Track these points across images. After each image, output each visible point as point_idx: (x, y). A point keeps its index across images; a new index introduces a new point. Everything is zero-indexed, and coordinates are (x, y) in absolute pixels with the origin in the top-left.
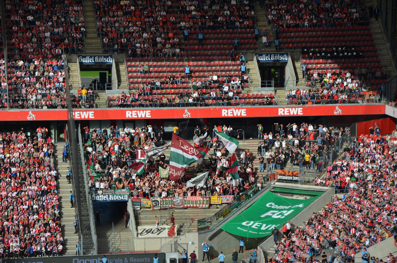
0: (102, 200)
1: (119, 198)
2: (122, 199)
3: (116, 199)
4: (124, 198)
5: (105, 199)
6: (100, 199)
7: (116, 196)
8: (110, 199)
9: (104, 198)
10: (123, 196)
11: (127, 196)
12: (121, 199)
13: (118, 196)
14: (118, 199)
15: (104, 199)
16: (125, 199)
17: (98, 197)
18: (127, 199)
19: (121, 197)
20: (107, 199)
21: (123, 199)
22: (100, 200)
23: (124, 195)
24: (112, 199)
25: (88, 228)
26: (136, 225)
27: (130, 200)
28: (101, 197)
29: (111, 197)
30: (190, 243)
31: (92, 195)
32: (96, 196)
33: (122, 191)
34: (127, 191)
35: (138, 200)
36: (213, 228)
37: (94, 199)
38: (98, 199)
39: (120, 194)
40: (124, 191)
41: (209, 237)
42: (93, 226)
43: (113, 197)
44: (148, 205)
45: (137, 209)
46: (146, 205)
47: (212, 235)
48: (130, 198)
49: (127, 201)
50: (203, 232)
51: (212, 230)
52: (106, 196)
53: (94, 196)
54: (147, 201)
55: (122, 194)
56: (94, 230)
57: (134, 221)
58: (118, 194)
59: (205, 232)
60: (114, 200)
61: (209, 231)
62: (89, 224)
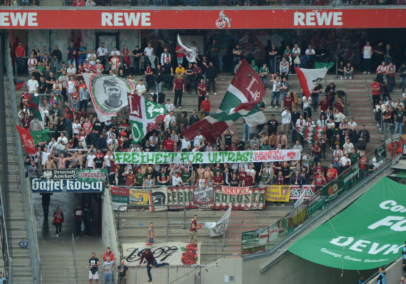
0: (52, 189)
1: (85, 187)
2: (91, 189)
3: (80, 188)
4: (95, 186)
5: (58, 187)
6: (48, 187)
7: (80, 183)
8: (68, 188)
9: (56, 185)
10: (93, 184)
11: (101, 183)
12: (89, 188)
13: (83, 183)
14: (83, 188)
15: (56, 188)
16: (97, 188)
17: (45, 183)
18: (101, 189)
19: (89, 185)
20: (62, 188)
21: (93, 188)
22: (48, 189)
23: (95, 181)
24: (72, 188)
25: (24, 245)
26: (118, 241)
27: (107, 191)
28: (50, 184)
29: (70, 183)
30: (227, 279)
31: (31, 179)
32: (39, 181)
33: (91, 172)
34: (103, 174)
35: (124, 192)
36: (272, 249)
37: (35, 187)
38: (43, 188)
39: (88, 179)
40: (96, 173)
41: (265, 268)
42: (33, 240)
43: (74, 184)
44: (142, 201)
45: (122, 209)
46: (139, 201)
47: (270, 264)
48: (107, 187)
49: (102, 193)
50: (252, 257)
51: (270, 252)
52: (59, 182)
53: (36, 181)
54: (141, 194)
55: (91, 178)
56: (35, 249)
57: (115, 232)
58: (83, 178)
59: (256, 257)
60: (75, 189)
61: (265, 255)
62: (25, 237)
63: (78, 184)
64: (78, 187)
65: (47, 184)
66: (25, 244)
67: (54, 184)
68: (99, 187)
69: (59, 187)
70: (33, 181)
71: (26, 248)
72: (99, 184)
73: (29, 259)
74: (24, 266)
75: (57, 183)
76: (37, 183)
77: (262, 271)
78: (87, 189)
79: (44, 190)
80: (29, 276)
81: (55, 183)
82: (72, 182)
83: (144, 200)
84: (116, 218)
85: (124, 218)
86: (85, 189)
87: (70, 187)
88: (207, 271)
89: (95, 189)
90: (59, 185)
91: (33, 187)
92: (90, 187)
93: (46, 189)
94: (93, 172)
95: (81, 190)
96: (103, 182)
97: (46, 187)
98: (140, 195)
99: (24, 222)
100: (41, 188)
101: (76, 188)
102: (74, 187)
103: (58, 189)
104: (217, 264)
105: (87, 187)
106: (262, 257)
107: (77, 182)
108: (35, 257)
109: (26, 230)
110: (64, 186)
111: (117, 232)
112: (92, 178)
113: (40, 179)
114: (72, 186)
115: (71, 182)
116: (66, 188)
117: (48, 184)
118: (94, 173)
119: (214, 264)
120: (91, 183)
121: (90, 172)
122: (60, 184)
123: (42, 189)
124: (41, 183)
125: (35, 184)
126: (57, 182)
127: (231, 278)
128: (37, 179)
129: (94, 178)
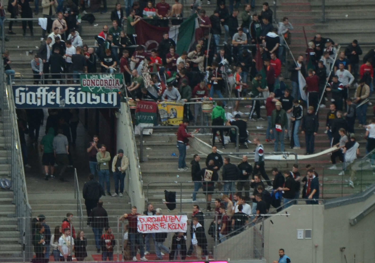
0: (44, 104)
1: (92, 100)
2: (100, 104)
3: (84, 101)
4: (106, 99)
5: (52, 100)
6: (39, 101)
7: (84, 94)
8: (67, 102)
9: (50, 98)
10: (103, 95)
11: (115, 94)
12: (98, 101)
13: (89, 95)
14: (89, 102)
15: (49, 102)
16: (110, 102)
17: (33, 94)
18: (115, 104)
19: (98, 98)
20: (58, 102)
21: (103, 101)
22: (39, 104)
23: (106, 92)
24: (73, 102)
25: (5, 184)
26: (142, 179)
27: (124, 107)
28: (41, 95)
29: (70, 95)
30: (301, 235)
31: (14, 88)
32: (26, 92)
33: (101, 78)
34: (117, 80)
35: (149, 107)
36: (366, 192)
37: (20, 101)
38: (31, 101)
39: (97, 89)
40: (108, 80)
41: (357, 218)
42: (19, 178)
43: (75, 96)
44: (175, 117)
45: (147, 132)
46: (172, 117)
47: (365, 212)
48: (125, 101)
49: (116, 109)
50: (338, 203)
51: (364, 196)
52: (54, 93)
53: (21, 91)
54: (173, 107)
55: (101, 87)
56: (23, 191)
57: (137, 166)
58: (89, 87)
59: (344, 202)
60: (77, 104)
61: (357, 199)
62: (7, 173)
63: (81, 95)
64: (81, 100)
65: (36, 95)
66: (7, 183)
67: (47, 95)
68: (112, 100)
69: (54, 100)
70: (17, 91)
71: (8, 189)
72: (112, 96)
73: (14, 206)
74: (6, 216)
75: (51, 95)
76: (23, 94)
77: (352, 223)
78: (94, 103)
79: (33, 104)
80: (14, 230)
81: (49, 95)
82: (73, 93)
83: (178, 116)
84: (138, 146)
85: (149, 146)
86: (91, 103)
87: (70, 100)
88: (272, 223)
89: (106, 103)
90: (54, 98)
91: (17, 100)
92: (100, 99)
93: (35, 103)
94: (103, 79)
95: (86, 104)
96: (117, 92)
97: (36, 101)
98: (172, 109)
99: (5, 151)
100: (28, 102)
101: (79, 102)
102: (76, 100)
103: (53, 103)
104: (286, 213)
105: (95, 100)
106: (351, 203)
107: (81, 92)
108: (23, 203)
109: (7, 163)
110: (61, 99)
111: (139, 167)
112: (103, 88)
113: (27, 89)
114: (73, 98)
115: (71, 93)
116: (64, 101)
117: (39, 96)
118: (105, 80)
119: (283, 213)
120: (99, 95)
121: (99, 77)
122: (55, 95)
123: (31, 103)
124: (28, 95)
125: (20, 97)
126: (52, 93)
127: (308, 234)
128: (23, 89)
129: (105, 87)
